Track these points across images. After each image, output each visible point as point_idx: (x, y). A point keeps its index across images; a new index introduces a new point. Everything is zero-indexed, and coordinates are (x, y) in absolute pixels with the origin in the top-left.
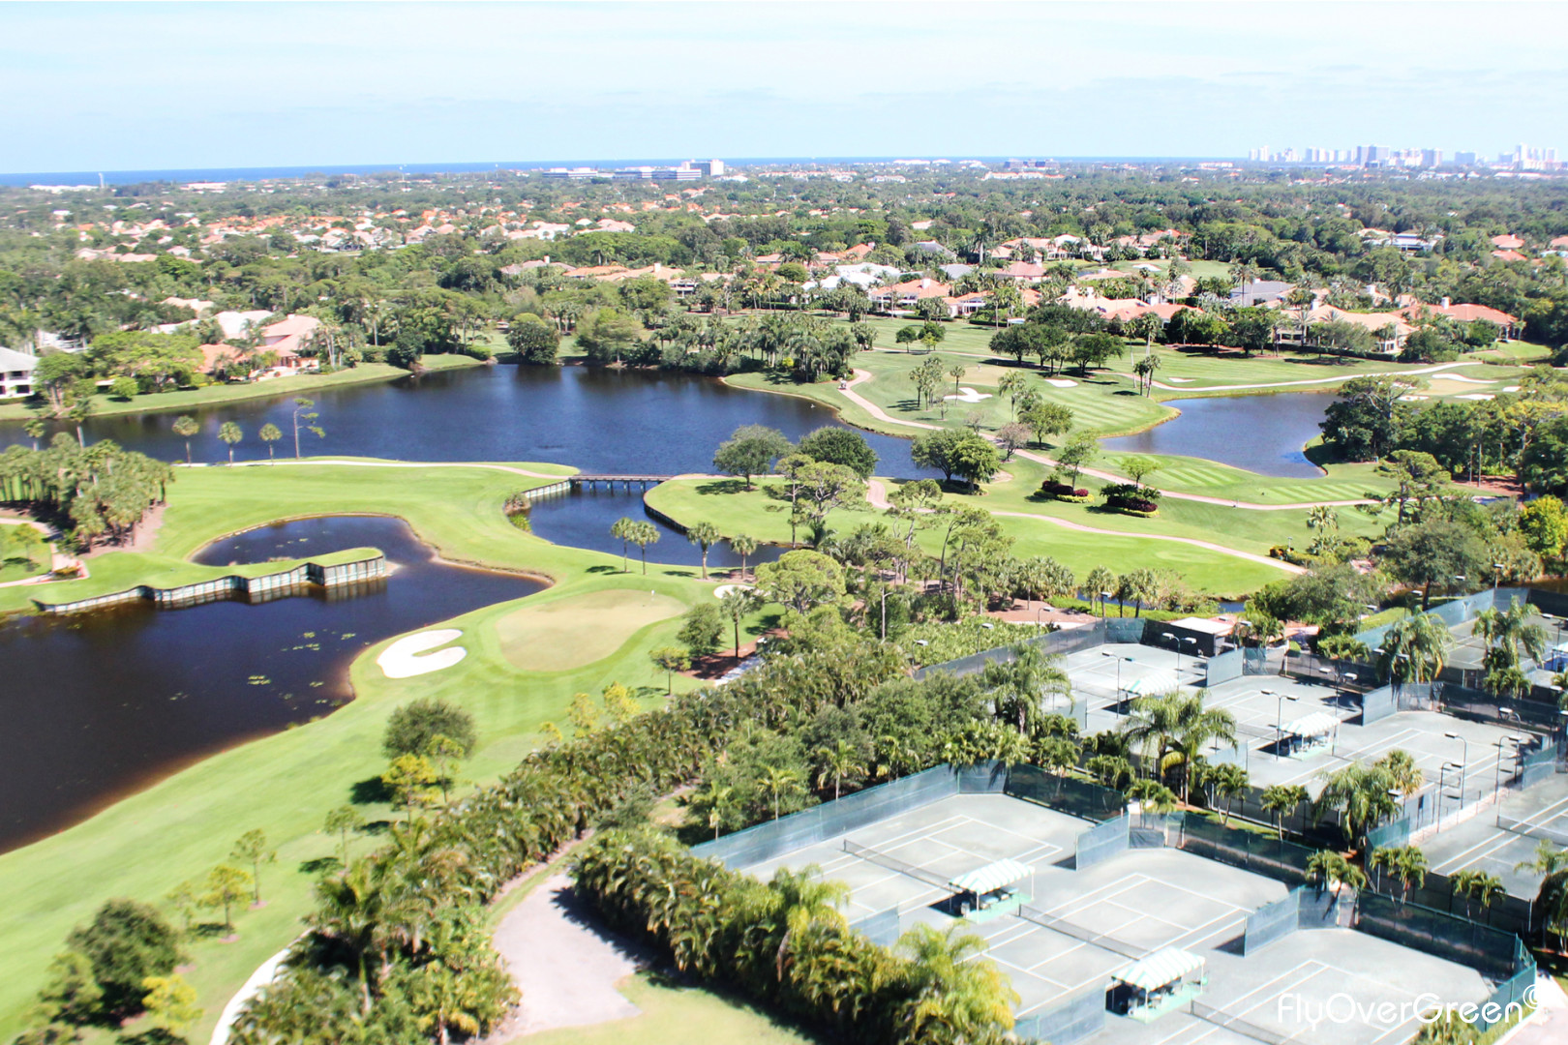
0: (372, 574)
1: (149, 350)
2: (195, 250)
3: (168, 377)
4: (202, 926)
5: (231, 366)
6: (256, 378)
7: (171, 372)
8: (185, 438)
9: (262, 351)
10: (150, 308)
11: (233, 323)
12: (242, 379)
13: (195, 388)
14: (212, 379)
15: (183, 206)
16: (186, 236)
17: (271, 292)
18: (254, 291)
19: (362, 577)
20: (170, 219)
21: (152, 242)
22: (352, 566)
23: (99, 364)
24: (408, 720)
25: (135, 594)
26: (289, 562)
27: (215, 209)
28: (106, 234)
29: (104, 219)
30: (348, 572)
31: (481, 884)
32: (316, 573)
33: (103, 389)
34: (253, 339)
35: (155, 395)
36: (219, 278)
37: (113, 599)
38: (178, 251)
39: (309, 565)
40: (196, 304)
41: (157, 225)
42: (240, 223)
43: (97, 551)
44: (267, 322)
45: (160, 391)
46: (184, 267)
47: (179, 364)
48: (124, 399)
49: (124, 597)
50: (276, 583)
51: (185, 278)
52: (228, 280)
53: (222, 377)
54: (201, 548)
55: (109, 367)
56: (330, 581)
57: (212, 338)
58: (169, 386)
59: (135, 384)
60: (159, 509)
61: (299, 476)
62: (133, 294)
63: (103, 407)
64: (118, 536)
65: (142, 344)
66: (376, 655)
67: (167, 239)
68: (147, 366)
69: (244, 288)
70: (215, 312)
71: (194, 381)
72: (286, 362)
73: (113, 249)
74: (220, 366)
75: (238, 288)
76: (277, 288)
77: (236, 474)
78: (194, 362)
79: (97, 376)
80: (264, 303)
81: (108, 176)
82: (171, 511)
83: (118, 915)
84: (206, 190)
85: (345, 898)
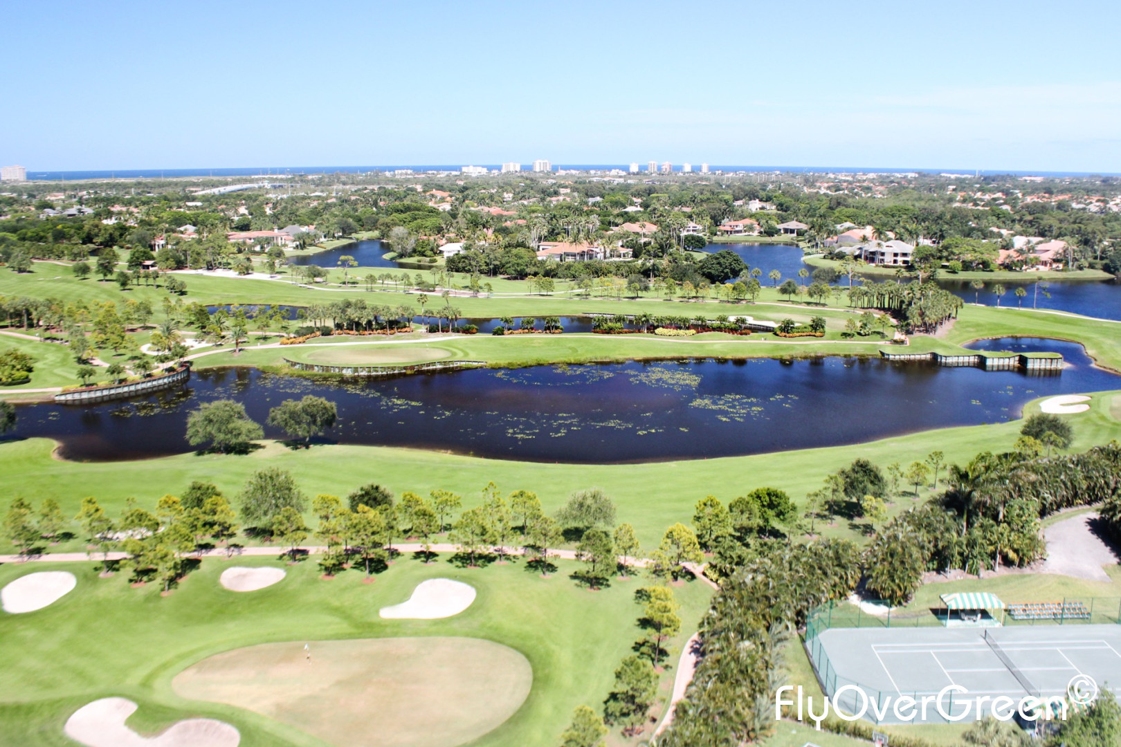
0: (1054, 366)
1: (971, 248)
2: (1013, 207)
3: (979, 264)
4: (904, 492)
5: (1013, 261)
6: (1026, 270)
7: (980, 261)
8: (976, 290)
9: (1032, 256)
10: (978, 230)
11: (1020, 242)
12: (1018, 269)
13: (992, 271)
14: (1002, 267)
15: (1016, 187)
16: (1012, 201)
17: (1046, 228)
18: (1038, 228)
19: (1048, 367)
20: (1007, 193)
21: (992, 202)
22: (1043, 360)
23: (945, 254)
24: (1035, 422)
25: (929, 357)
26: (1011, 353)
27: (1033, 189)
28: (970, 197)
29: (973, 191)
30: (1040, 363)
31: (1044, 499)
32: (1023, 361)
33: (944, 267)
34: (1029, 250)
35: (970, 272)
36: (1020, 221)
37: (918, 357)
38: (1005, 207)
39: (1020, 356)
40: (1004, 232)
41: (999, 195)
42: (1044, 197)
43: (916, 334)
44: (1040, 242)
45: (973, 270)
46: (1004, 213)
47: (986, 257)
48: (954, 272)
49: (923, 357)
50: (1001, 362)
51: (1003, 219)
52: (1025, 222)
53: (1008, 267)
54: (969, 342)
55: (949, 255)
56: (1030, 366)
57: (1007, 247)
58: (978, 269)
59: (961, 265)
60: (952, 321)
61: (1032, 316)
62: (972, 224)
63: (942, 275)
64: (928, 328)
65: (967, 245)
66: (1040, 401)
67: (1002, 201)
68: (969, 257)
69: (1032, 226)
70: (1013, 235)
71: (992, 267)
72: (1045, 263)
73: (971, 204)
74: (1007, 261)
75: (1029, 225)
76: (1051, 226)
77: (999, 312)
78: (993, 257)
79: (944, 260)
80: (1042, 234)
81: (980, 172)
82: (958, 323)
83: (861, 466)
84: (1031, 181)
85: (963, 477)
